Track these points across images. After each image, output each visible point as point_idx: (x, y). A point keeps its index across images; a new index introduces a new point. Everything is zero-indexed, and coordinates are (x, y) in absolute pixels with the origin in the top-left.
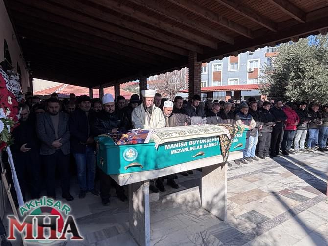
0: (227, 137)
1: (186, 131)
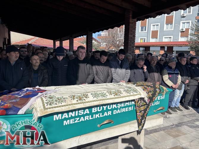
0: (145, 101)
1: (89, 94)
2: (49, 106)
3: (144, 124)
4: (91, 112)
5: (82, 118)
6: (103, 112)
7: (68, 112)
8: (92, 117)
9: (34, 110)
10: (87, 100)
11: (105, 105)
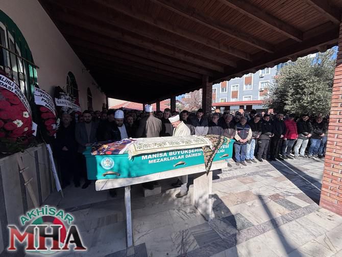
0: (210, 148)
1: (167, 143)
2: (139, 149)
3: (210, 166)
4: (168, 155)
5: (162, 159)
6: (177, 156)
7: (152, 154)
8: (169, 159)
9: (129, 152)
10: (165, 146)
11: (179, 150)
